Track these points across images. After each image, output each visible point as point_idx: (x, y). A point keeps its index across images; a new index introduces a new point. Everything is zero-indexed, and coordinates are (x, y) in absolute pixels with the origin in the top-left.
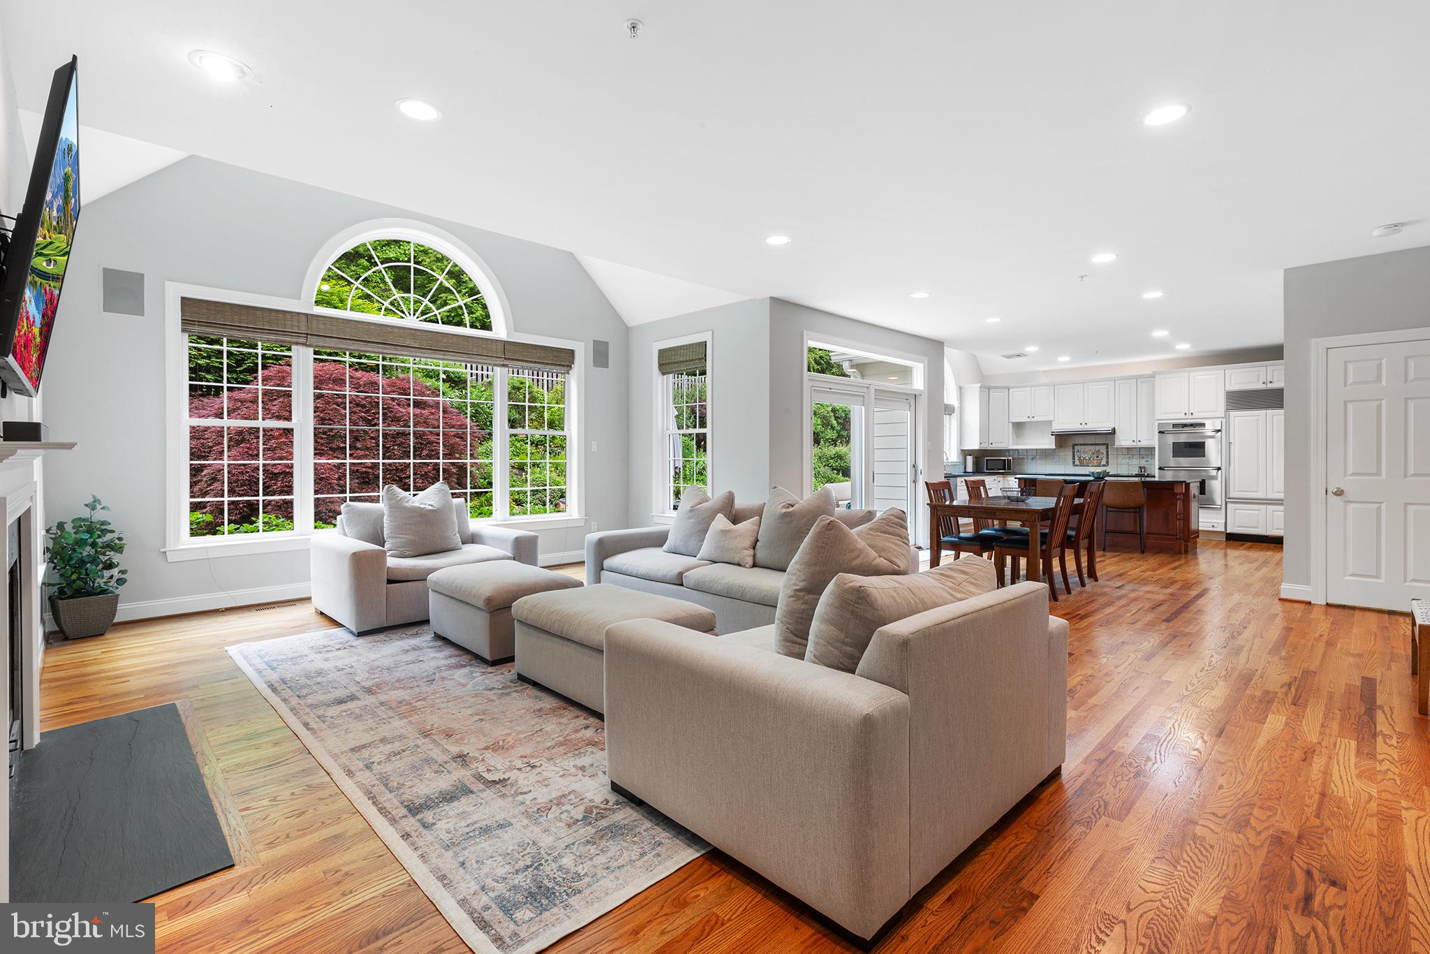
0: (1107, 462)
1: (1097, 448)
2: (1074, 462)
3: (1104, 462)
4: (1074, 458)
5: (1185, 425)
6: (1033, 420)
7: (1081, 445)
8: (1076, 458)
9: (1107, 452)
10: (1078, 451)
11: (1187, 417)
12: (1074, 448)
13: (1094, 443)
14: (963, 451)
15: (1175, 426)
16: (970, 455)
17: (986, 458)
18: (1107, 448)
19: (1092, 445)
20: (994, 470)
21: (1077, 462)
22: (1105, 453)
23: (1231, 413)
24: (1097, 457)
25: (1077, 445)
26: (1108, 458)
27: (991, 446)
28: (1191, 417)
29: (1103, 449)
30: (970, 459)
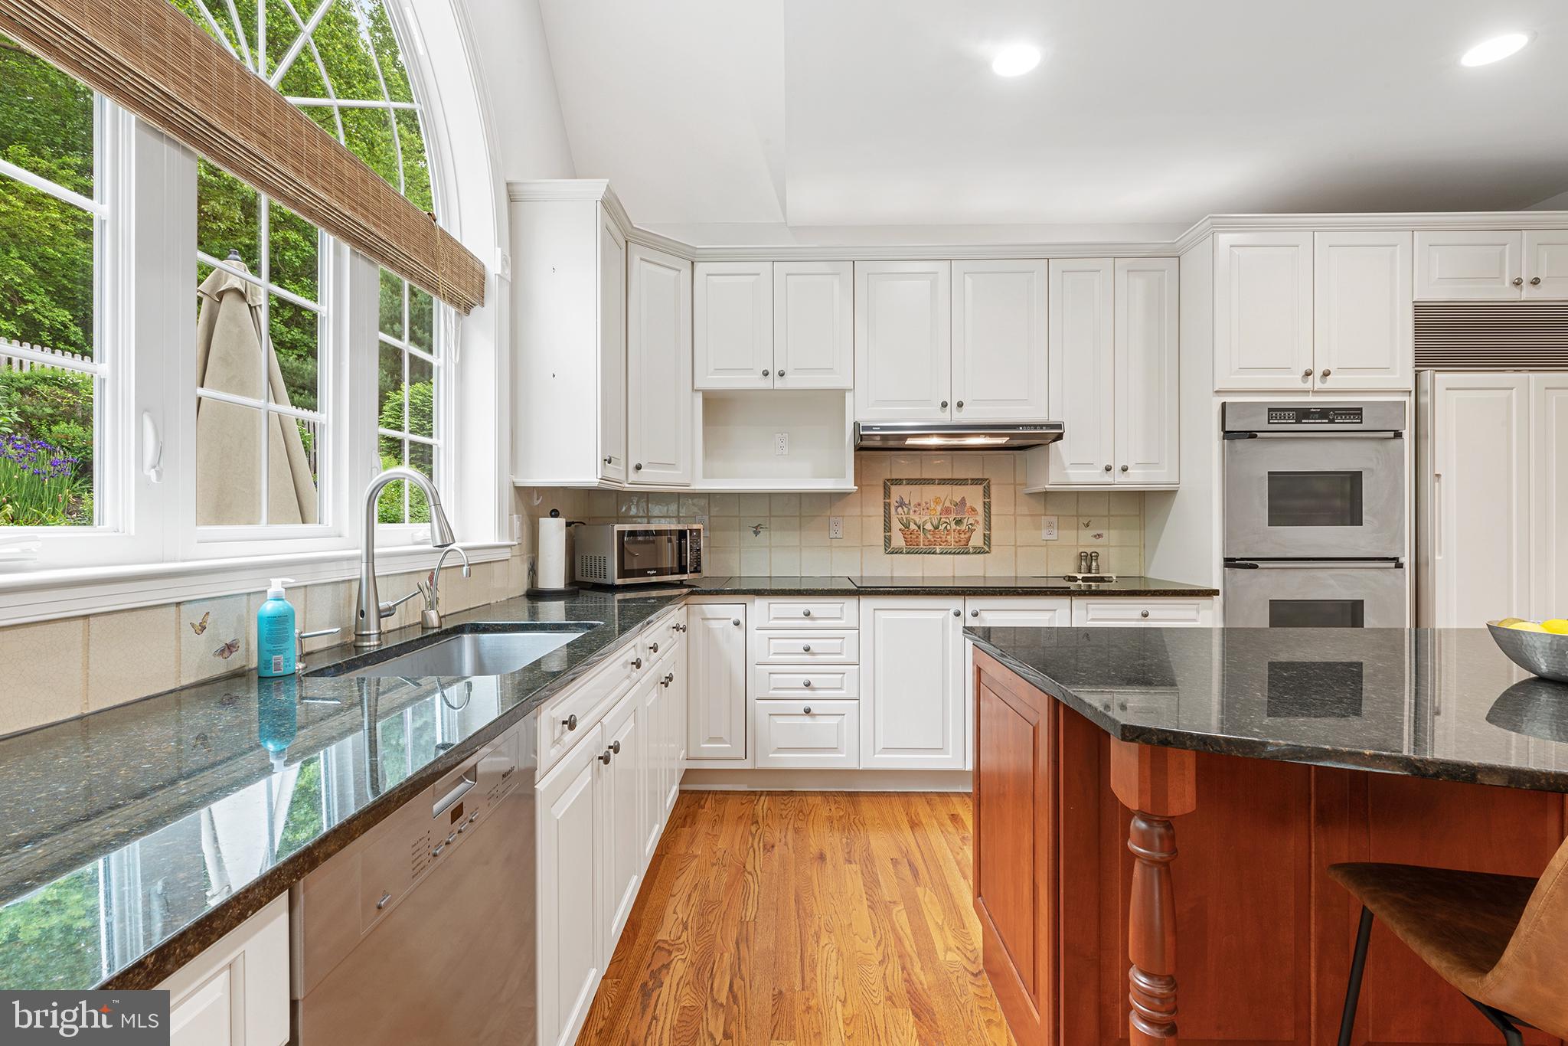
0: (987, 539)
1: (958, 492)
2: (888, 540)
3: (977, 540)
4: (888, 527)
5: (1303, 414)
6: (780, 384)
7: (911, 482)
8: (896, 525)
9: (987, 506)
10: (902, 504)
11: (1308, 385)
12: (887, 493)
13: (948, 476)
14: (524, 494)
15: (1275, 413)
16: (555, 514)
17: (617, 527)
18: (987, 493)
19: (943, 482)
20: (643, 573)
21: (898, 541)
22: (980, 509)
23: (1437, 375)
24: (958, 522)
25: (898, 482)
26: (988, 525)
27: (633, 476)
28: (1318, 385)
29: (973, 496)
30: (553, 533)
